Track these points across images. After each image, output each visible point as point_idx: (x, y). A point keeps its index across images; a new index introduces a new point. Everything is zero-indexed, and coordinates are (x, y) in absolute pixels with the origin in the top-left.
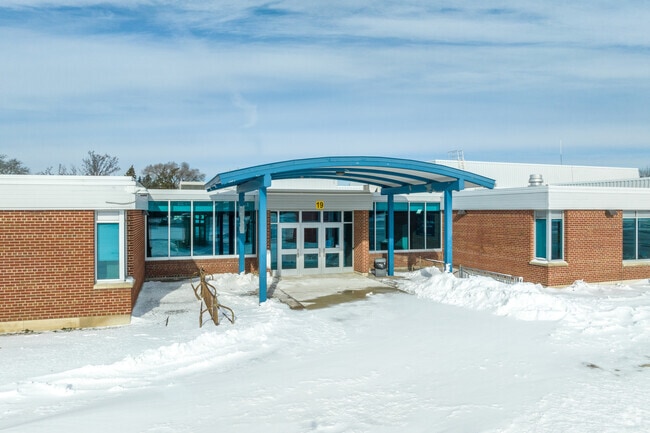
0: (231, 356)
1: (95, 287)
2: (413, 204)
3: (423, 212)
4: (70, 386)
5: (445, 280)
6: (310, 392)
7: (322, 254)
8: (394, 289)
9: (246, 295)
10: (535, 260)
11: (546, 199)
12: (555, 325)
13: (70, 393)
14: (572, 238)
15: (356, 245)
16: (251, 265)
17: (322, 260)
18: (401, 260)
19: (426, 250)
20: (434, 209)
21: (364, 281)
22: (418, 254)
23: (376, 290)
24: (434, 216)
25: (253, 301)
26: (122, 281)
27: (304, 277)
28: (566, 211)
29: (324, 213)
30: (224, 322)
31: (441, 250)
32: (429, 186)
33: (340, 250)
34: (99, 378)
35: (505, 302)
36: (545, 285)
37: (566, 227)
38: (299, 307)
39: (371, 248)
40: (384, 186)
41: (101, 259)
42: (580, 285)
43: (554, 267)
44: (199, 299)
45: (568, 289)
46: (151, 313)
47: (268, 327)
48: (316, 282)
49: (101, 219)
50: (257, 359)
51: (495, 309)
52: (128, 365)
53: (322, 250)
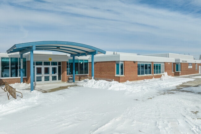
0: (24, 107)
2: (80, 60)
3: (83, 63)
5: (92, 81)
6: (57, 115)
7: (51, 76)
8: (76, 86)
9: (24, 90)
10: (116, 75)
11: (119, 58)
12: (125, 91)
14: (126, 69)
15: (62, 73)
16: (26, 80)
17: (51, 78)
18: (77, 78)
19: (84, 74)
20: (86, 62)
21: (65, 84)
22: (82, 76)
23: (71, 86)
24: (86, 64)
25: (28, 91)
27: (45, 84)
28: (124, 61)
29: (51, 62)
30: (18, 98)
31: (88, 74)
32: (87, 53)
33: (57, 75)
35: (111, 86)
36: (119, 82)
37: (124, 66)
38: (45, 92)
39: (67, 74)
40: (71, 54)
42: (128, 81)
43: (122, 77)
44: (6, 91)
45: (125, 83)
47: (36, 98)
48: (49, 85)
50: (34, 108)
51: (108, 88)
53: (51, 75)
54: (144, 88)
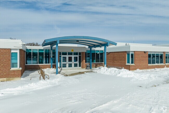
0: (48, 86)
1: (11, 70)
2: (97, 51)
3: (99, 53)
4: (3, 94)
5: (104, 69)
6: (69, 93)
7: (73, 64)
8: (92, 72)
9: (53, 73)
10: (127, 64)
11: (130, 48)
12: (132, 78)
13: (3, 95)
14: (136, 58)
15: (82, 61)
16: (54, 66)
17: (73, 65)
18: (94, 65)
19: (100, 63)
20: (102, 52)
21: (84, 70)
22: (98, 64)
23: (87, 72)
24: (102, 54)
25: (54, 75)
26: (18, 68)
27: (68, 69)
28: (134, 51)
29: (74, 53)
30: (46, 79)
31: (104, 63)
32: (100, 45)
33: (78, 63)
34: (11, 91)
35: (119, 73)
36: (129, 70)
37: (135, 55)
38: (67, 76)
39: (86, 62)
40: (89, 46)
41: (12, 62)
42: (138, 70)
43: (132, 66)
44: (40, 74)
45: (135, 71)
46: (26, 77)
47: (58, 79)
48: (72, 70)
49: (12, 51)
50: (55, 87)
51: (117, 75)
52: (20, 88)
53: (73, 63)
54: (151, 76)
